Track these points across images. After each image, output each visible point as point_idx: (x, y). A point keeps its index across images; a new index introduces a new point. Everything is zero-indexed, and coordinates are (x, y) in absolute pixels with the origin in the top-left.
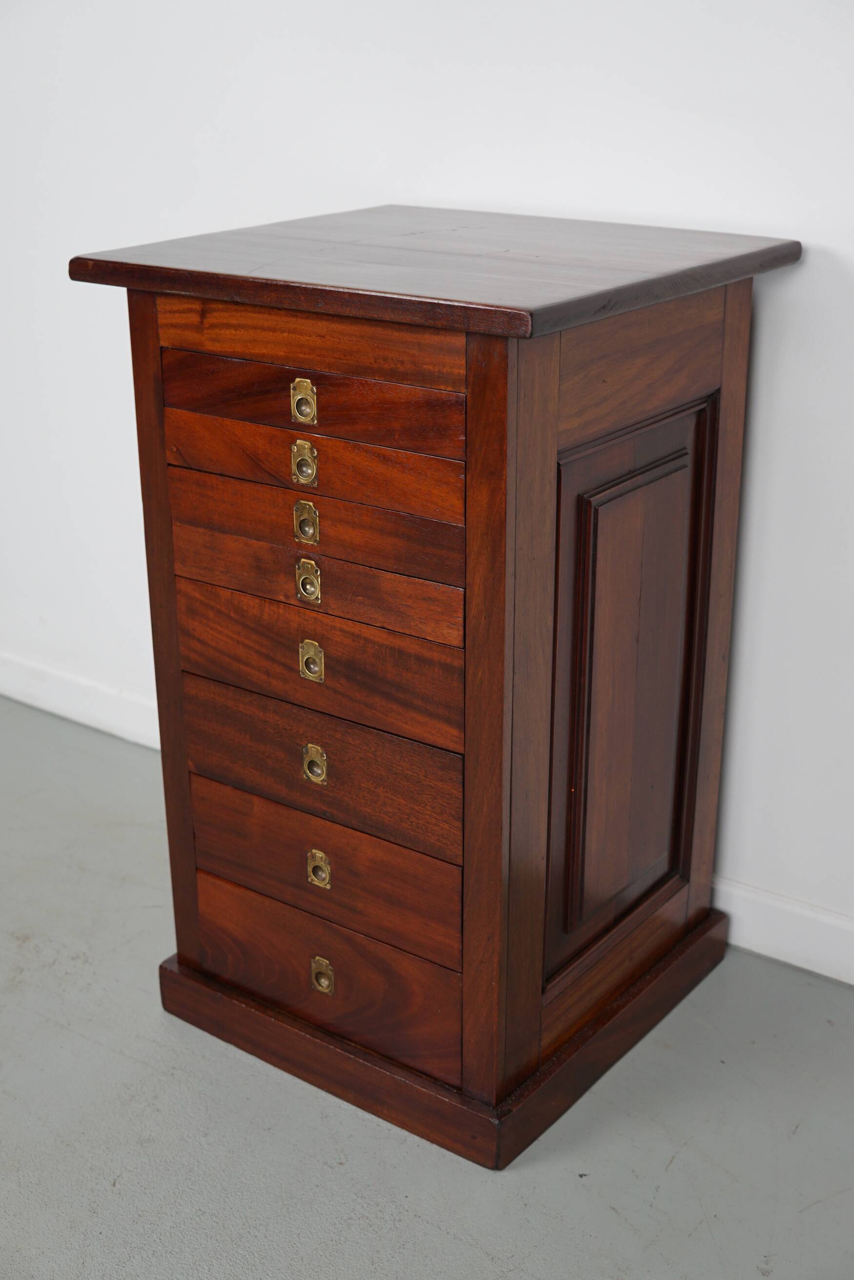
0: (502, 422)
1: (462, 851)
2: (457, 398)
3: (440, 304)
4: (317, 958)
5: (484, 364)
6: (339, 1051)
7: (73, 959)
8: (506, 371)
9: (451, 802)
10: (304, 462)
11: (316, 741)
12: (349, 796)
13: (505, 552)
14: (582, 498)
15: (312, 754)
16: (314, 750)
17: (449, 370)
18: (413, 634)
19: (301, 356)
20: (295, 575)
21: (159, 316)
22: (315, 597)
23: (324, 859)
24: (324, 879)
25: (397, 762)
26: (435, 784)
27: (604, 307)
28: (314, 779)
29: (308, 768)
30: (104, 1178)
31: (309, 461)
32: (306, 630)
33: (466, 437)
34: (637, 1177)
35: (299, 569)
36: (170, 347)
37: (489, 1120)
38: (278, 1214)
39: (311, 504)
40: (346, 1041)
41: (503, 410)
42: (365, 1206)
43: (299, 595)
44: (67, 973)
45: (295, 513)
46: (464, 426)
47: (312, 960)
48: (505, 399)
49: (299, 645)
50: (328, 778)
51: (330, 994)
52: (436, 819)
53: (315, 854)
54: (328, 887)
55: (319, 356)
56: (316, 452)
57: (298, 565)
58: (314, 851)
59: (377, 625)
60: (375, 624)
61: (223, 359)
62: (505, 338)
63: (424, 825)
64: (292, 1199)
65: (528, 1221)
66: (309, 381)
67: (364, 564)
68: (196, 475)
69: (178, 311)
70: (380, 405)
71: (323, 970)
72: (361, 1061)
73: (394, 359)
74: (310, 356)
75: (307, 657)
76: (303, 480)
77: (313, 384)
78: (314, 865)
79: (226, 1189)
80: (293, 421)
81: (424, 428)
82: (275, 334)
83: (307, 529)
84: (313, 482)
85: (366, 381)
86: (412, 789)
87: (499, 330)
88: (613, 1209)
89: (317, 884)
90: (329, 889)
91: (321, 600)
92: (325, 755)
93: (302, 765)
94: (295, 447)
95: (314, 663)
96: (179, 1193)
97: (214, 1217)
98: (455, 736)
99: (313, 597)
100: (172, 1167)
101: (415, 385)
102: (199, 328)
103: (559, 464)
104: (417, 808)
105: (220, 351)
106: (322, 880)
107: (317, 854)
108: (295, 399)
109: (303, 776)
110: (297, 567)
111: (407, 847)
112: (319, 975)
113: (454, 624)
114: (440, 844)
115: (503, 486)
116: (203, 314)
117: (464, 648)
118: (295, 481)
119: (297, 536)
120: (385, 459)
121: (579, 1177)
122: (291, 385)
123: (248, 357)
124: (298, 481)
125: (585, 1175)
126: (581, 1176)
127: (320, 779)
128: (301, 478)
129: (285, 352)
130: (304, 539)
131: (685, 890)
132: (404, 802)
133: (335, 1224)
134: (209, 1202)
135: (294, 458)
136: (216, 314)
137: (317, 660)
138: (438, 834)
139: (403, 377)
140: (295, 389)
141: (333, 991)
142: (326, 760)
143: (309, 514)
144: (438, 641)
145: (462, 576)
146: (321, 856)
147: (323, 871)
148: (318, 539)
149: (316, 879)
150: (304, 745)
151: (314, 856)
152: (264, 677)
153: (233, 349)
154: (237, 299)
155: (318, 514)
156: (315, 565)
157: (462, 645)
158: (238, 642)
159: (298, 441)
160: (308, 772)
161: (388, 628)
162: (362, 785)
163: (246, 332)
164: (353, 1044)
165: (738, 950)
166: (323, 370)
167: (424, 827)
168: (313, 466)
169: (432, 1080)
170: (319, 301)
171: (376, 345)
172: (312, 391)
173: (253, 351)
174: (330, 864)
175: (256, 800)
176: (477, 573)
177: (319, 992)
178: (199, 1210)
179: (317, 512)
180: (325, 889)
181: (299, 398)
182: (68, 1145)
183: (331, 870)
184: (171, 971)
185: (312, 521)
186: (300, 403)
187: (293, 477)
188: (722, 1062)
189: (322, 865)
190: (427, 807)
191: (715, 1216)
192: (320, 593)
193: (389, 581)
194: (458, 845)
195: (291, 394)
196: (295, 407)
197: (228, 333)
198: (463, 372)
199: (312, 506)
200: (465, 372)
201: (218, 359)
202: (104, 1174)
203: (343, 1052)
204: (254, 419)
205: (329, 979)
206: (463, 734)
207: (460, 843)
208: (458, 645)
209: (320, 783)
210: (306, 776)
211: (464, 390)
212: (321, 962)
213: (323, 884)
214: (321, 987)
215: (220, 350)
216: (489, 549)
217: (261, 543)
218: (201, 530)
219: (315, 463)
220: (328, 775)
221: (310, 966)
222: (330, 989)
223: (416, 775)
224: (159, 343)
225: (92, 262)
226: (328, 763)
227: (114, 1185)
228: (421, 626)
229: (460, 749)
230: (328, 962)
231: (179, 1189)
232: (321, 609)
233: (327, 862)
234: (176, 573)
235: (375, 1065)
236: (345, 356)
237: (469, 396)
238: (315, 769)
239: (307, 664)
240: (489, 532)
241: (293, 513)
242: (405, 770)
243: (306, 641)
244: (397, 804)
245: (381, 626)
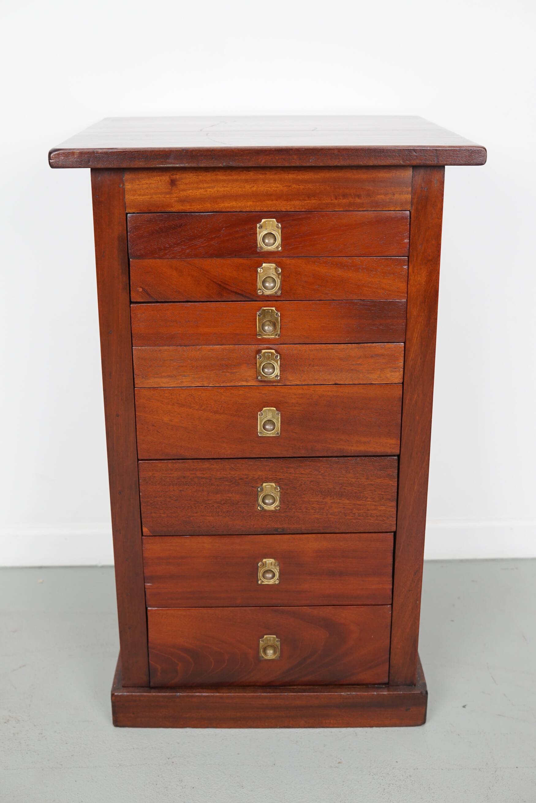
0: (438, 227)
1: (395, 521)
2: (404, 214)
4: (265, 636)
5: (426, 188)
8: (443, 191)
9: (388, 490)
10: (269, 279)
11: (271, 480)
12: (300, 511)
13: (437, 311)
15: (266, 490)
16: (268, 487)
17: (399, 196)
18: (362, 383)
20: (256, 363)
22: (275, 375)
23: (273, 564)
25: (342, 476)
26: (375, 482)
28: (268, 507)
29: (262, 502)
31: (274, 277)
32: (266, 400)
33: (409, 240)
35: (260, 358)
36: (137, 212)
39: (274, 309)
40: (292, 687)
41: (439, 217)
42: (382, 778)
43: (259, 377)
45: (259, 318)
46: (409, 233)
47: (261, 639)
49: (257, 414)
50: (280, 504)
51: (276, 659)
52: (375, 505)
54: (277, 582)
55: (285, 200)
56: (280, 270)
57: (259, 355)
58: (264, 560)
59: (330, 384)
60: (327, 384)
61: (192, 215)
63: (365, 513)
66: (275, 220)
67: (320, 343)
70: (339, 228)
71: (270, 643)
72: (311, 694)
73: (352, 194)
75: (264, 421)
76: (268, 292)
77: (278, 222)
78: (263, 571)
80: (258, 250)
81: (376, 239)
82: (244, 190)
83: (267, 328)
84: (277, 292)
85: (328, 213)
86: (355, 491)
87: (462, 162)
89: (266, 583)
90: (278, 584)
91: (280, 377)
92: (279, 488)
93: (257, 500)
94: (261, 269)
98: (393, 444)
99: (273, 375)
102: (169, 193)
104: (359, 502)
105: (189, 209)
106: (272, 579)
107: (267, 562)
108: (261, 235)
109: (258, 508)
110: (258, 357)
112: (266, 648)
113: (396, 368)
114: (377, 522)
116: (173, 183)
117: (403, 383)
118: (261, 294)
119: (258, 335)
120: (342, 266)
122: (258, 225)
123: (218, 210)
124: (263, 293)
126: (464, 707)
127: (274, 506)
128: (266, 291)
130: (266, 335)
132: (348, 502)
135: (259, 277)
136: (187, 181)
137: (274, 421)
138: (376, 515)
140: (261, 227)
141: (279, 656)
142: (279, 491)
143: (271, 316)
144: (381, 383)
145: (403, 335)
146: (271, 562)
148: (279, 333)
149: (266, 580)
150: (260, 485)
151: (264, 565)
153: (203, 205)
156: (275, 353)
157: (401, 381)
159: (264, 265)
160: (262, 504)
161: (339, 383)
162: (312, 500)
166: (288, 210)
168: (278, 281)
169: (364, 686)
171: (337, 185)
172: (278, 227)
173: (223, 204)
174: (278, 565)
176: (415, 330)
177: (267, 660)
179: (279, 314)
180: (275, 584)
181: (265, 233)
183: (280, 570)
186: (266, 237)
187: (259, 292)
188: (452, 621)
189: (272, 568)
190: (368, 499)
192: (279, 372)
194: (392, 518)
195: (258, 231)
196: (262, 240)
197: (198, 193)
198: (409, 197)
199: (275, 310)
200: (411, 197)
204: (220, 255)
205: (276, 648)
206: (399, 441)
207: (395, 516)
208: (398, 382)
209: (273, 509)
210: (261, 507)
211: (409, 209)
212: (269, 638)
213: (272, 582)
214: (268, 657)
215: (189, 207)
216: (426, 311)
217: (225, 346)
218: (164, 348)
219: (279, 278)
220: (281, 501)
221: (259, 644)
222: (276, 655)
224: (125, 210)
226: (281, 492)
228: (368, 375)
229: (397, 452)
230: (275, 636)
232: (281, 382)
233: (276, 564)
235: (324, 693)
236: (309, 197)
237: (412, 212)
238: (269, 500)
239: (264, 425)
240: (426, 301)
241: (256, 318)
242: (350, 479)
243: (264, 409)
244: (342, 504)
245: (334, 383)
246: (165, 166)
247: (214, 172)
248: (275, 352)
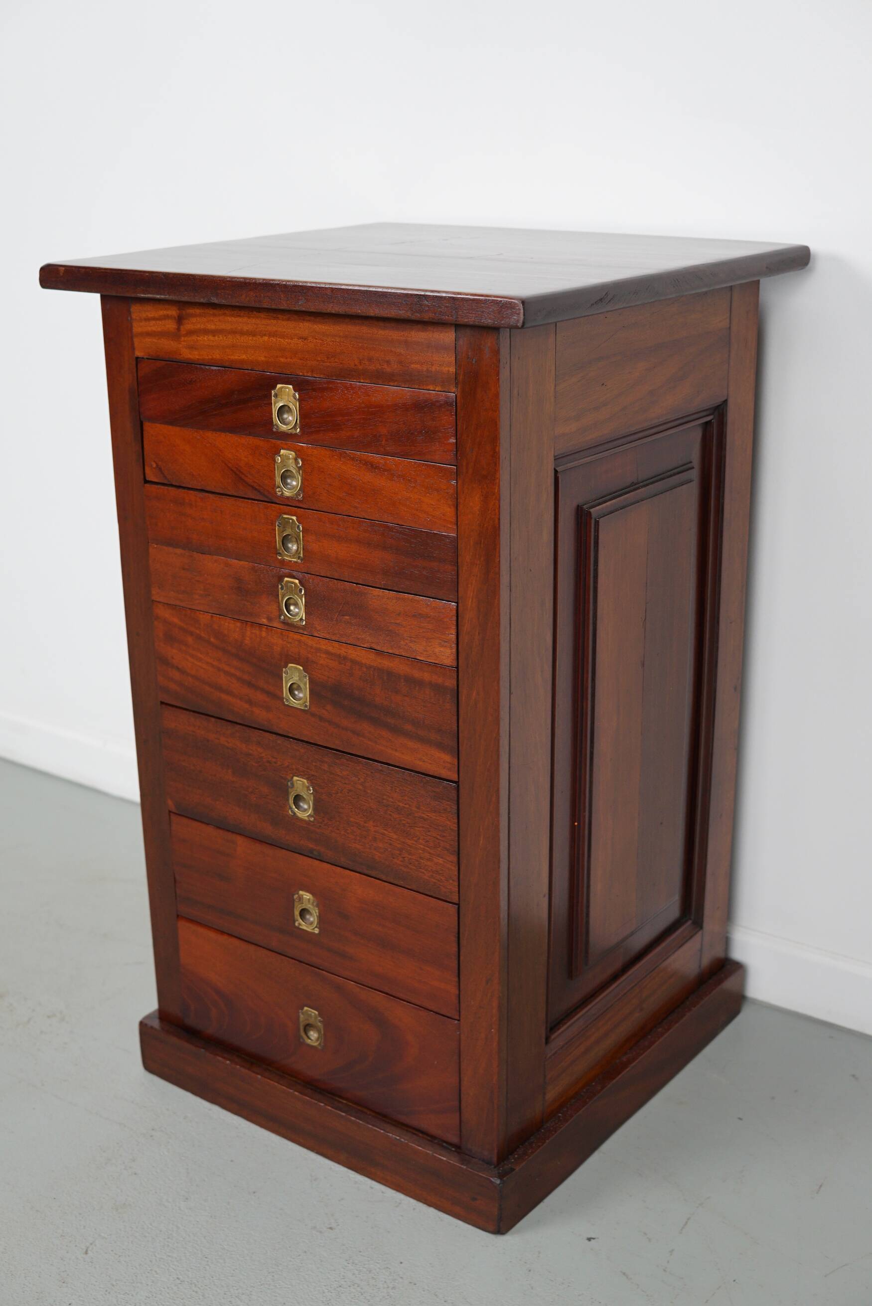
0: (494, 424)
1: (457, 887)
2: (446, 398)
3: (427, 295)
4: (306, 1008)
5: (474, 360)
6: (329, 1108)
7: (49, 1017)
8: (498, 367)
9: (445, 834)
10: (289, 474)
11: (302, 773)
12: (338, 831)
13: (499, 561)
14: (582, 508)
15: (297, 788)
16: (300, 784)
17: (438, 369)
18: (403, 654)
19: (282, 360)
20: (278, 595)
21: (135, 324)
22: (300, 618)
23: (311, 901)
24: (312, 923)
25: (388, 794)
26: (428, 816)
27: (601, 300)
28: (300, 814)
29: (294, 803)
30: (76, 1246)
31: (294, 472)
32: (290, 653)
33: (457, 440)
34: (650, 1240)
35: (282, 588)
36: (145, 357)
37: (491, 1181)
38: (262, 1283)
39: (294, 518)
40: (337, 1098)
41: (496, 408)
42: (356, 1272)
43: (283, 617)
44: (42, 1032)
45: (278, 529)
46: (454, 428)
47: (300, 1011)
48: (497, 395)
49: (282, 670)
50: (314, 814)
51: (320, 1048)
52: (430, 853)
53: (302, 895)
54: (317, 931)
55: (301, 359)
56: (301, 462)
57: (281, 585)
58: (301, 892)
59: (365, 646)
60: (362, 646)
61: (201, 368)
62: (495, 329)
63: (417, 861)
64: (278, 1266)
65: (532, 1288)
66: (291, 386)
67: (350, 581)
68: (173, 491)
69: (154, 319)
70: (366, 409)
71: (312, 1021)
72: (353, 1118)
73: (380, 359)
74: (291, 360)
75: (291, 683)
76: (287, 493)
77: (295, 390)
78: (301, 909)
79: (207, 1256)
80: (274, 430)
81: (412, 432)
82: (254, 338)
83: (290, 545)
84: (298, 494)
85: (351, 384)
86: (404, 822)
87: (490, 321)
88: (624, 1274)
89: (304, 928)
90: (317, 934)
91: (306, 622)
92: (312, 789)
93: (288, 800)
94: (279, 458)
95: (299, 688)
96: (156, 1260)
97: (193, 1285)
98: (448, 762)
99: (298, 618)
100: (149, 1233)
101: (403, 386)
102: (176, 335)
103: (556, 472)
104: (409, 842)
105: (198, 359)
106: (310, 925)
107: (304, 896)
108: (277, 407)
109: (288, 812)
110: (280, 586)
111: (399, 884)
112: (308, 1027)
113: (446, 642)
114: (433, 880)
115: (496, 491)
116: (180, 320)
117: (457, 667)
118: (279, 494)
119: (280, 553)
120: (372, 467)
121: (587, 1241)
122: (273, 391)
123: (227, 364)
124: (282, 494)
125: (594, 1239)
126: (589, 1239)
127: (307, 815)
128: (285, 491)
129: (265, 357)
130: (287, 556)
131: (698, 937)
132: (395, 837)
133: (324, 1293)
134: (188, 1271)
135: (277, 469)
136: (194, 320)
137: (302, 686)
138: (431, 870)
139: (389, 378)
140: (276, 396)
141: (322, 1044)
142: (312, 793)
143: (292, 529)
144: (429, 661)
145: (454, 590)
146: (308, 897)
147: (311, 914)
148: (302, 555)
149: (304, 923)
150: (289, 778)
151: (301, 898)
152: (247, 706)
153: (211, 356)
154: (215, 300)
155: (301, 529)
156: (299, 585)
157: (455, 664)
158: (219, 669)
159: (283, 452)
160: (294, 807)
161: (376, 648)
162: (351, 819)
163: (225, 338)
164: (345, 1102)
165: (755, 1002)
166: (305, 374)
167: (417, 863)
168: (298, 478)
169: (429, 1138)
170: (300, 298)
171: (360, 345)
172: (294, 397)
173: (232, 357)
174: (318, 906)
175: (240, 840)
176: (470, 586)
177: (309, 1045)
178: (178, 1278)
179: (301, 527)
180: (314, 933)
181: (281, 405)
182: (37, 1211)
183: (319, 913)
184: (152, 1027)
185: (296, 536)
186: (281, 410)
187: (277, 490)
188: (740, 1119)
189: (310, 907)
190: (420, 841)
191: (734, 1281)
192: (304, 614)
193: (378, 598)
194: (453, 880)
195: (273, 402)
196: (276, 415)
197: (205, 338)
198: (452, 369)
199: (296, 521)
200: (454, 370)
201: (197, 368)
202: (75, 1241)
203: (333, 1109)
204: (234, 429)
205: (319, 1031)
206: (456, 760)
207: (456, 878)
208: (451, 664)
209: (306, 819)
210: (292, 811)
211: (454, 390)
212: (310, 1013)
213: (311, 928)
214: (310, 1041)
215: (197, 357)
216: (482, 559)
217: (242, 563)
218: (179, 551)
219: (300, 473)
220: (315, 809)
221: (298, 1017)
222: (319, 1042)
223: (407, 806)
224: (134, 353)
225: (63, 268)
226: (314, 796)
227: (86, 1253)
228: (411, 645)
229: (454, 777)
230: (317, 1013)
231: (156, 1257)
232: (308, 630)
233: (315, 904)
234: (154, 598)
235: (368, 1123)
236: (328, 358)
237: (459, 395)
238: (301, 804)
239: (291, 690)
240: (482, 541)
241: (275, 529)
242: (396, 801)
243: (290, 665)
244: (388, 838)
245: (369, 646)
246: (146, 296)
247: (222, 310)
248: (299, 583)
